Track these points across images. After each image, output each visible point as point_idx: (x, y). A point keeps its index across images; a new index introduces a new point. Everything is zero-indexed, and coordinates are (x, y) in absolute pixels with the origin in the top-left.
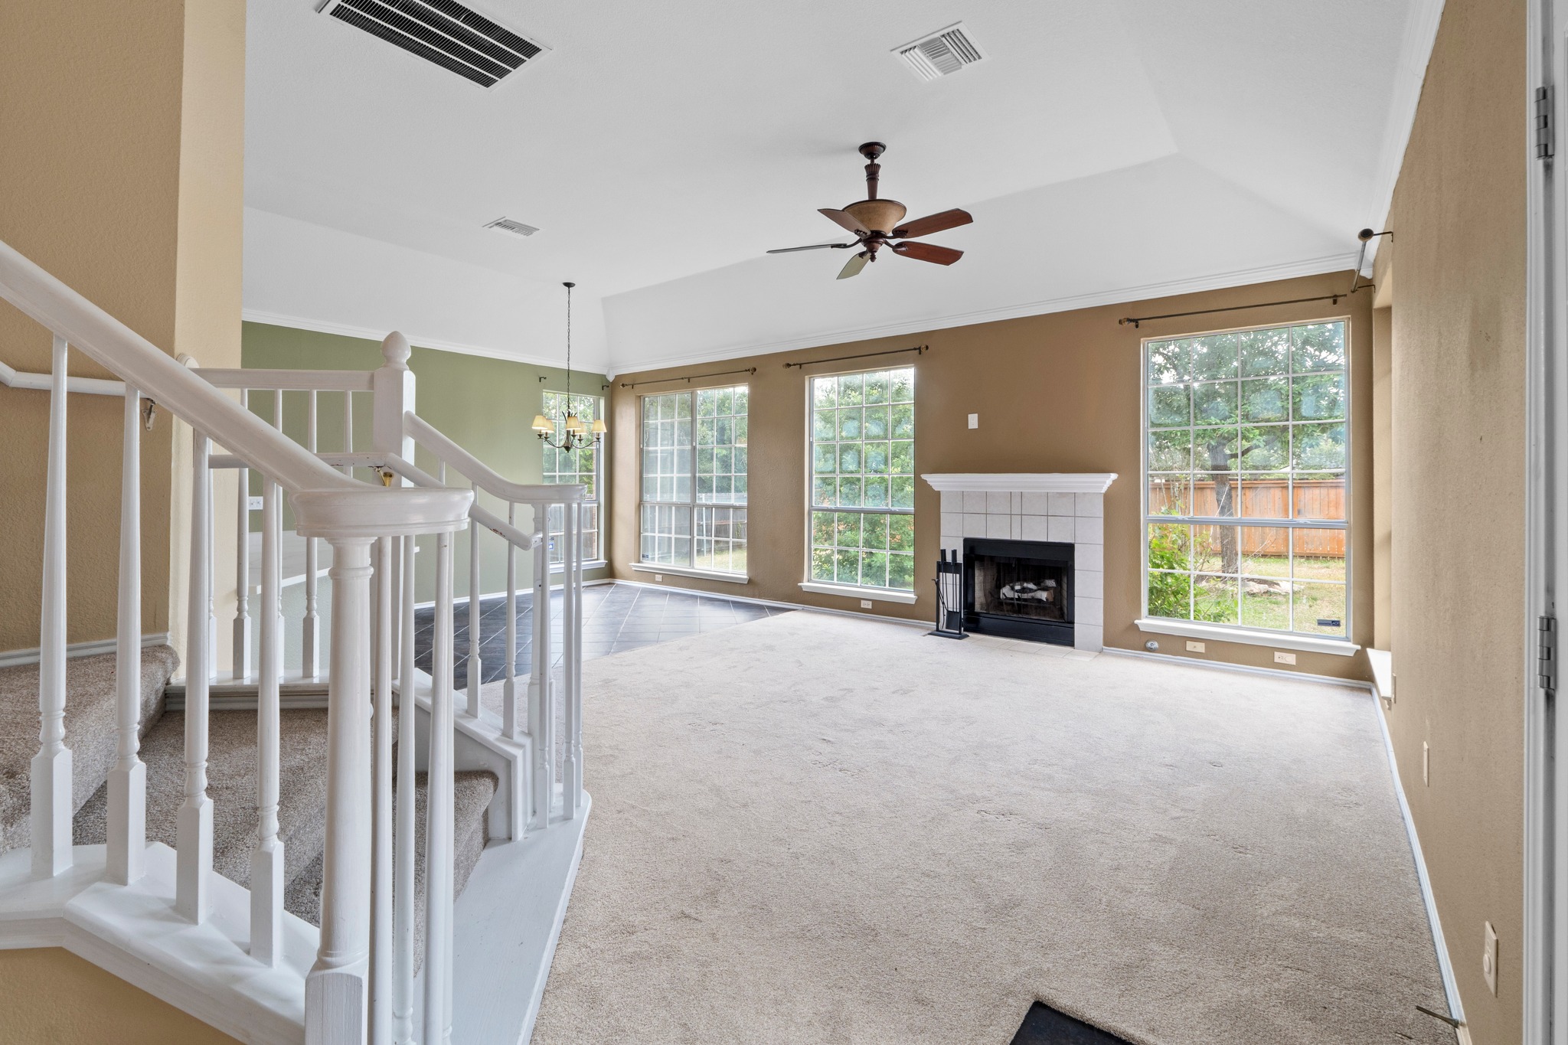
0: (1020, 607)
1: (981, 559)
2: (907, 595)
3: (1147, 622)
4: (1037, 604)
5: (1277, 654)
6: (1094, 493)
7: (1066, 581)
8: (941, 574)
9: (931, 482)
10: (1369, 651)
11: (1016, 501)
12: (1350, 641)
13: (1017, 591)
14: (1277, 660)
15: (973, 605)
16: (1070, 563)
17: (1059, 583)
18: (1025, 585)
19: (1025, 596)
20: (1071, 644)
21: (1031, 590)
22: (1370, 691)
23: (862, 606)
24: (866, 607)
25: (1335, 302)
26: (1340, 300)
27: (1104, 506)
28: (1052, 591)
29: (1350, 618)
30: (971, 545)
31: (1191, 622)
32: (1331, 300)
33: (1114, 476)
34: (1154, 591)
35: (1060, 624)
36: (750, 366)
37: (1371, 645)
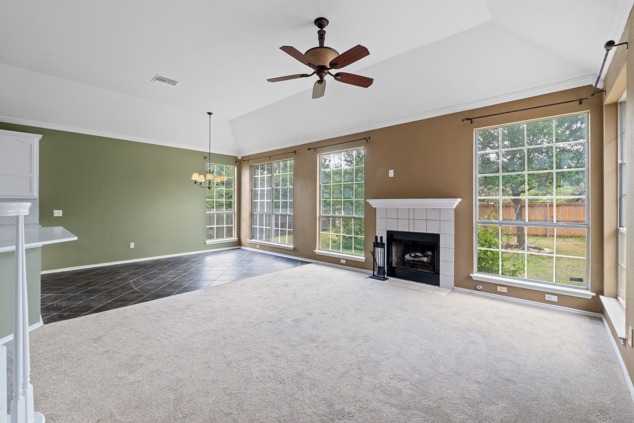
0: (414, 264)
1: (395, 241)
2: (361, 257)
3: (476, 275)
4: (422, 264)
5: (547, 296)
6: (450, 209)
7: (436, 253)
8: (375, 248)
9: (371, 203)
10: (601, 297)
11: (411, 212)
12: (589, 290)
13: (413, 257)
14: (546, 299)
15: (392, 263)
16: (438, 244)
17: (433, 253)
18: (416, 254)
19: (416, 259)
20: (438, 284)
21: (419, 257)
22: (601, 320)
23: (341, 262)
24: (343, 262)
25: (581, 103)
26: (583, 101)
27: (455, 215)
28: (430, 257)
29: (589, 278)
30: (390, 234)
31: (500, 276)
32: (578, 102)
33: (459, 200)
34: (481, 259)
35: (433, 274)
36: (294, 150)
37: (602, 294)
